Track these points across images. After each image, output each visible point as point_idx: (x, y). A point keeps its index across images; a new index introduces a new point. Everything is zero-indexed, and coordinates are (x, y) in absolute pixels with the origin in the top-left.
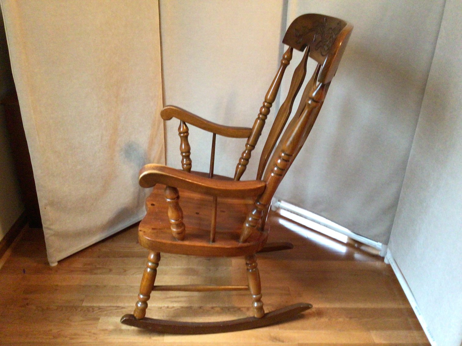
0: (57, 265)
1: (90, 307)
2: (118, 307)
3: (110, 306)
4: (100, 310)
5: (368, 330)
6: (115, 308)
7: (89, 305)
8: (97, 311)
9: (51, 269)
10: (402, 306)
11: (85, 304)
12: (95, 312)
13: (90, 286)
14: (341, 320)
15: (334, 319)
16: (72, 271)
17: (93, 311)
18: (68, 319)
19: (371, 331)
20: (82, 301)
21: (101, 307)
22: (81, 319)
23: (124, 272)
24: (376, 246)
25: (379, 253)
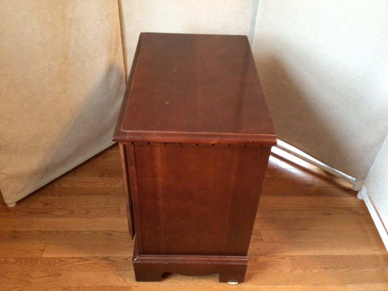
0: (16, 206)
1: (51, 259)
2: (80, 258)
3: (73, 258)
4: (62, 263)
5: (344, 284)
6: (78, 260)
7: (50, 256)
8: (59, 265)
9: (9, 210)
10: (378, 253)
11: (45, 255)
12: (56, 265)
13: (51, 232)
14: (315, 271)
15: (308, 271)
16: (31, 213)
17: (54, 265)
18: (28, 275)
19: (348, 285)
20: (43, 251)
21: (63, 259)
22: (42, 274)
23: (87, 213)
24: (349, 180)
25: (352, 187)
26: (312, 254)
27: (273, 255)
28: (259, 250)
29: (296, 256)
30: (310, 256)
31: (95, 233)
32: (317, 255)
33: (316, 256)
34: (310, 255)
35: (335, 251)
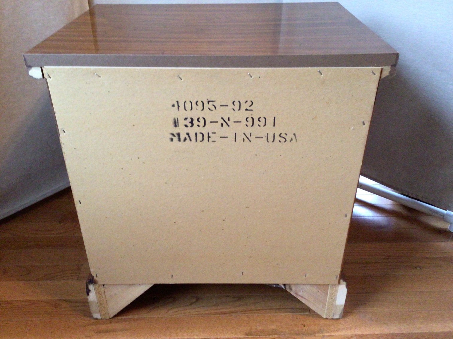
23: (28, 274)
24: (444, 216)
25: (449, 227)
26: (396, 332)
27: (327, 334)
28: (304, 326)
29: (369, 335)
30: (393, 334)
31: (33, 304)
32: (404, 332)
33: (403, 334)
34: (391, 332)
35: (434, 325)
